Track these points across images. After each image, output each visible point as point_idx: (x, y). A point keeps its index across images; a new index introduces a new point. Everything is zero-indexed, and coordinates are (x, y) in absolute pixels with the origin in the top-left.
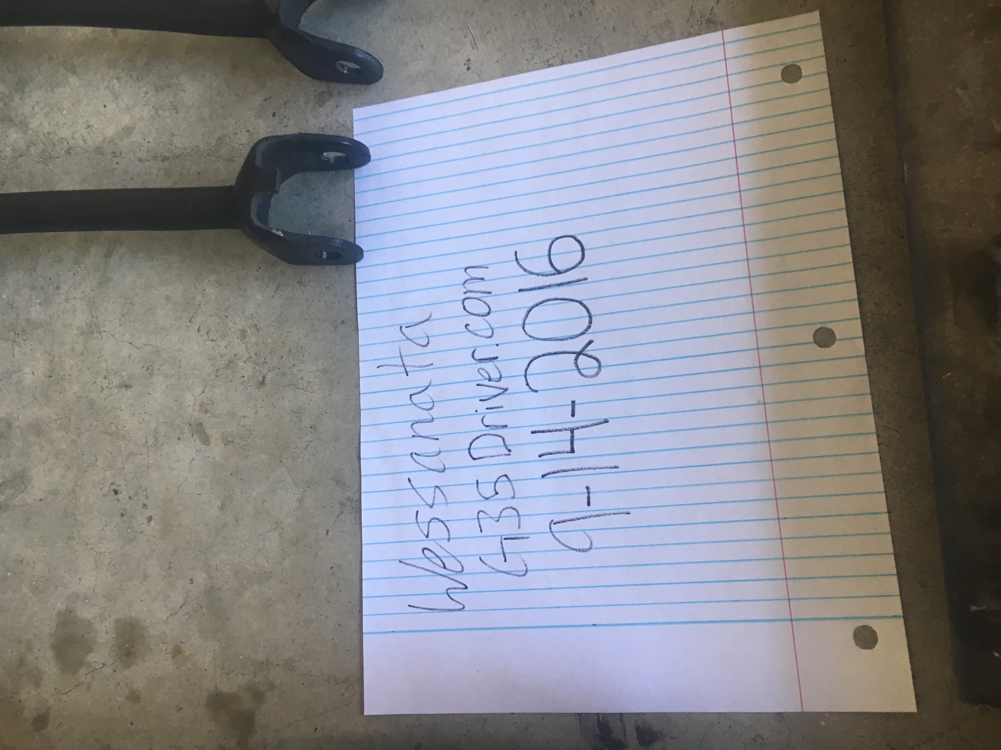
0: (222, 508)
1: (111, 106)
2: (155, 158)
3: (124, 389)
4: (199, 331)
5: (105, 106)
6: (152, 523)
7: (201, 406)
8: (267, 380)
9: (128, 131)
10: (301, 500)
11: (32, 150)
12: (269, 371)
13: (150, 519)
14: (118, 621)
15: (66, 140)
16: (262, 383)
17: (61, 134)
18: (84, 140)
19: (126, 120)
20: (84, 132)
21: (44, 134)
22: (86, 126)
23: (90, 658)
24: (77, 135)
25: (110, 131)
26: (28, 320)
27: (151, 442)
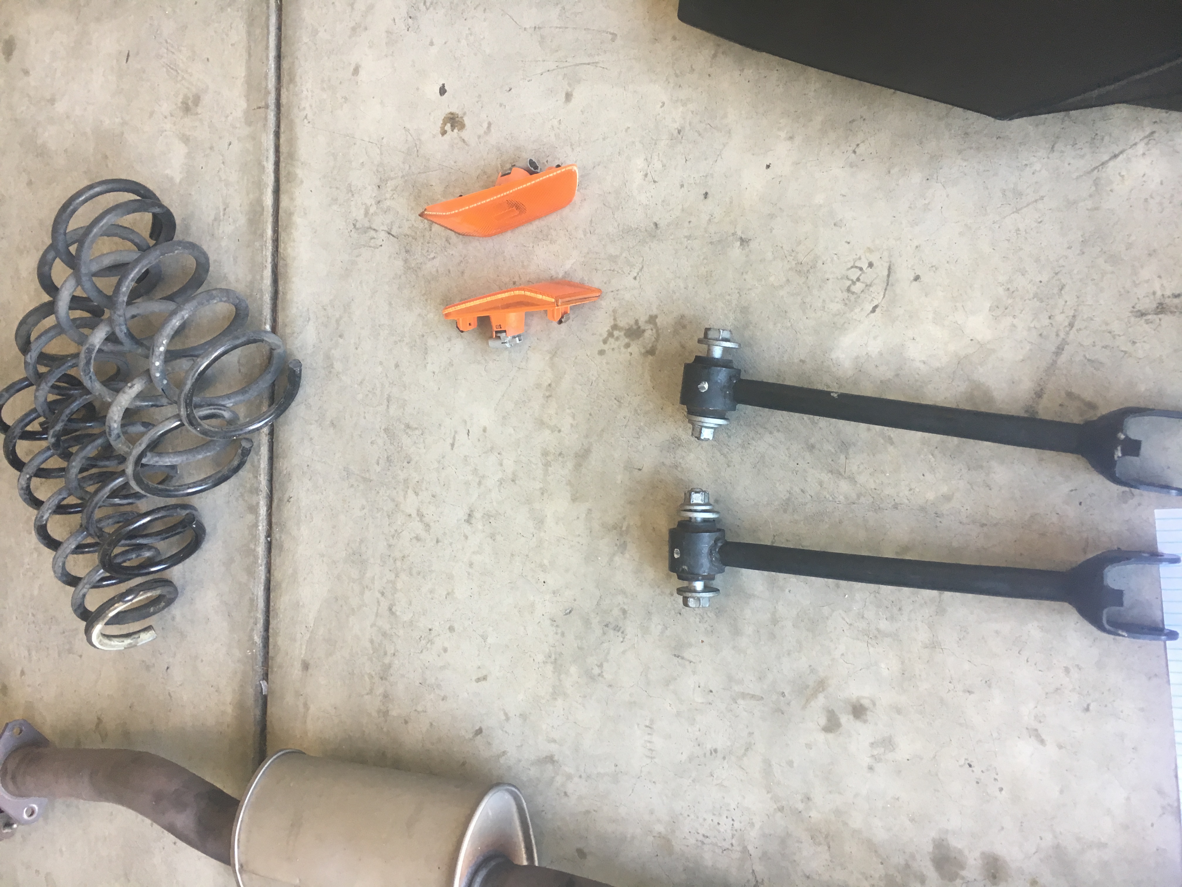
0: (1061, 792)
1: (929, 477)
2: (974, 522)
3: (968, 694)
4: (1027, 661)
5: (923, 475)
6: (1003, 792)
7: (1035, 717)
8: (1091, 708)
9: (947, 498)
10: (1128, 799)
11: (862, 500)
12: (1093, 701)
13: (1001, 789)
14: (983, 853)
15: (892, 497)
16: (1087, 709)
17: (887, 492)
18: (908, 499)
19: (944, 489)
20: (907, 493)
21: (871, 489)
22: (908, 489)
23: (963, 873)
24: (901, 494)
25: (931, 496)
26: (878, 630)
27: (995, 735)
